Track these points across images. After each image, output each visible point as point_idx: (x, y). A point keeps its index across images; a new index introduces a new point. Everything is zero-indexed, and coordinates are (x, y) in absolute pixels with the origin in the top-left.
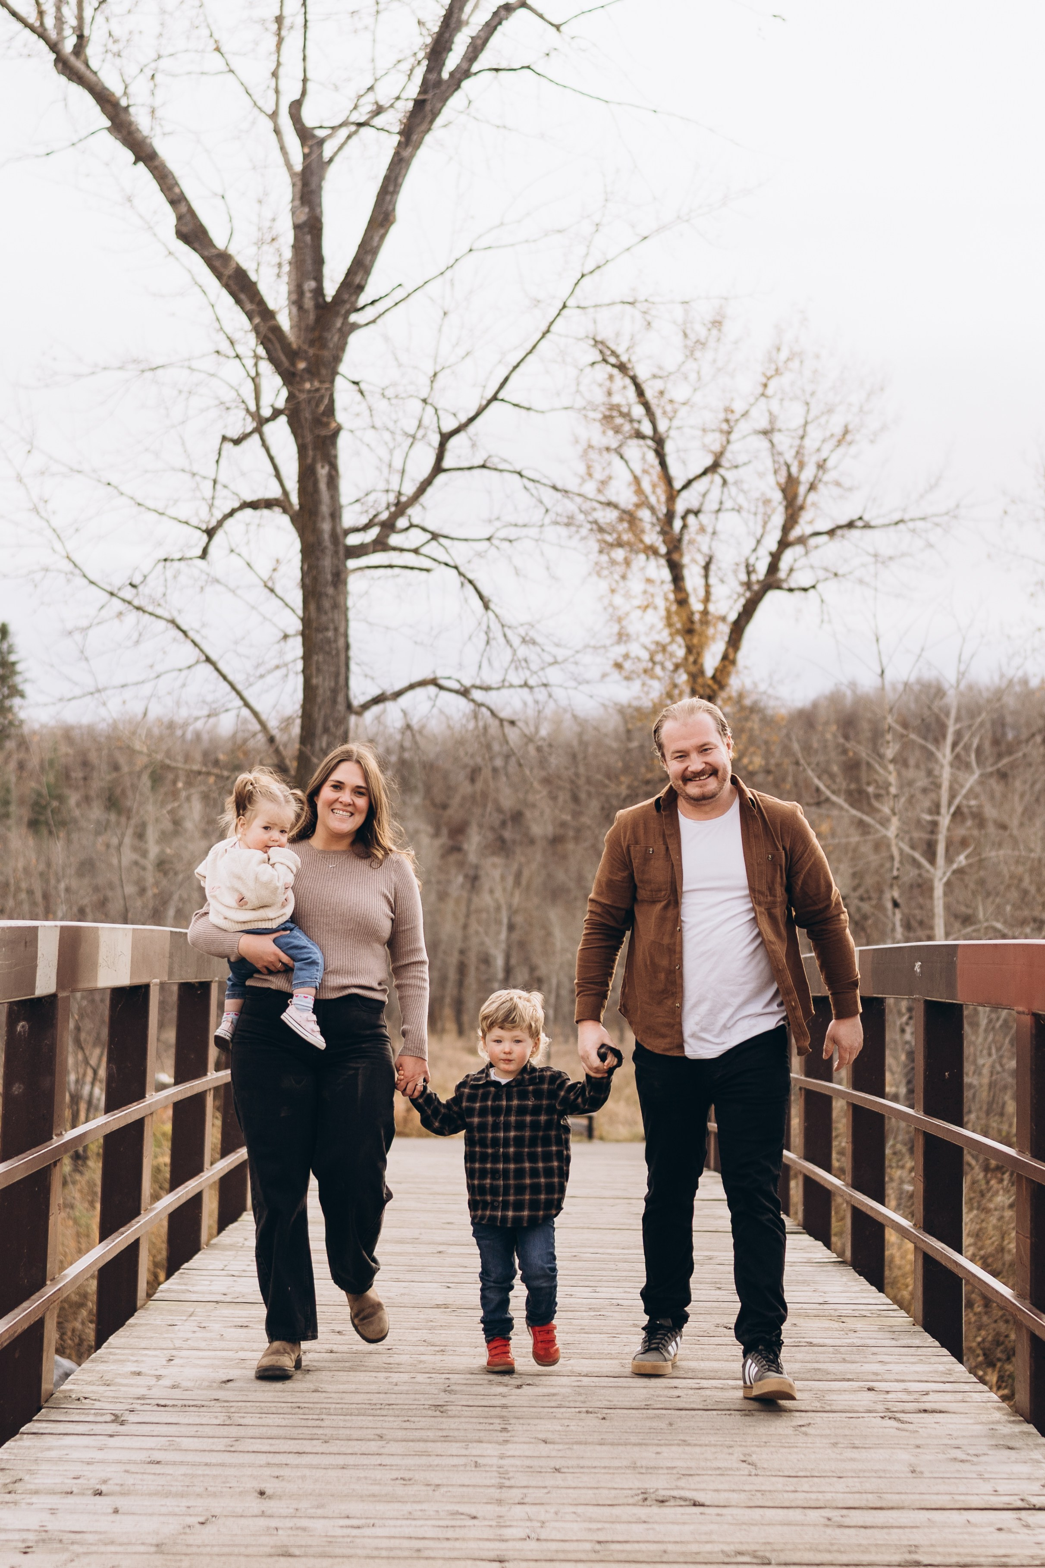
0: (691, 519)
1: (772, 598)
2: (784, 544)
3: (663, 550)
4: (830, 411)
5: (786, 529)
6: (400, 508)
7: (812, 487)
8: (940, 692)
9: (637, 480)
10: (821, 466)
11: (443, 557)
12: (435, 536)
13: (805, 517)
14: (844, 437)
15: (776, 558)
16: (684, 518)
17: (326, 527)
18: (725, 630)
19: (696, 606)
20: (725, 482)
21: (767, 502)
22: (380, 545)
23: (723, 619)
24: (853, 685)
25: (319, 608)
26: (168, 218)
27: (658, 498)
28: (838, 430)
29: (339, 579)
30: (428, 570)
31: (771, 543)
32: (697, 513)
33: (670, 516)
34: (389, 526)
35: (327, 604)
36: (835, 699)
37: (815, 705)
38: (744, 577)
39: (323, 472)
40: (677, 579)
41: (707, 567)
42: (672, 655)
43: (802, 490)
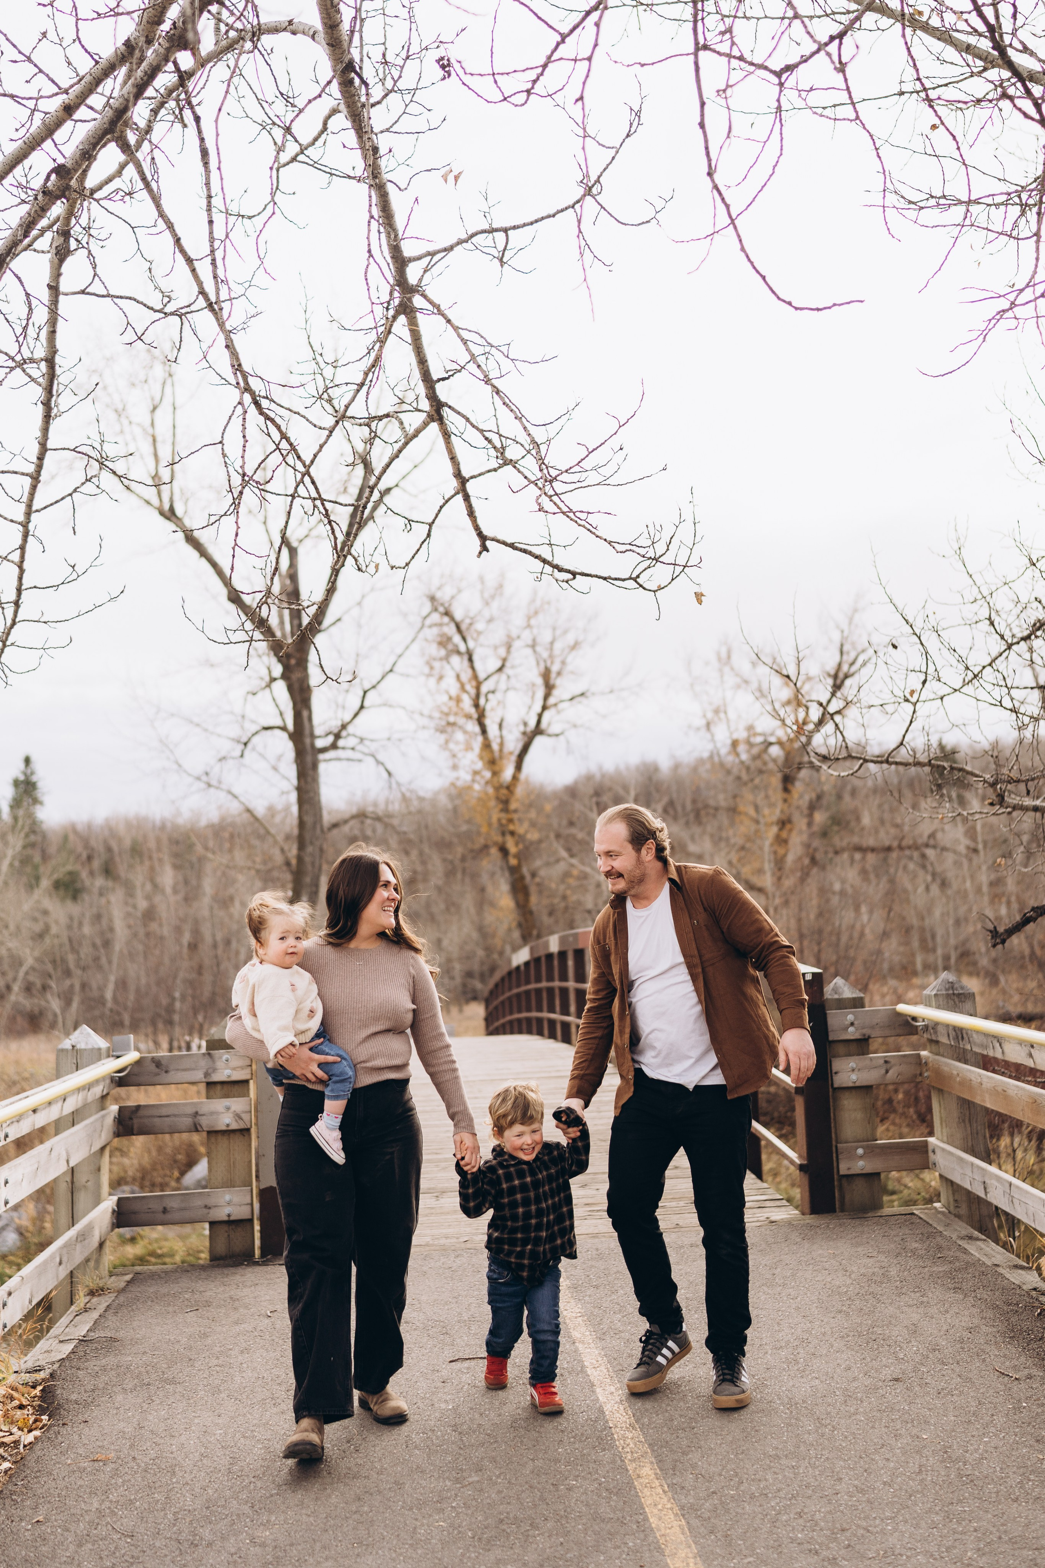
0: (490, 696)
1: (539, 741)
2: (544, 708)
3: (475, 716)
4: (565, 632)
5: (546, 697)
6: (344, 727)
7: (559, 674)
8: (656, 769)
9: (458, 677)
10: (563, 663)
11: (366, 750)
12: (362, 740)
13: (555, 692)
14: (575, 646)
15: (540, 716)
16: (486, 695)
17: (308, 741)
18: (514, 758)
19: (495, 747)
20: (509, 677)
21: (534, 685)
22: (334, 746)
23: (511, 753)
24: (600, 768)
25: (306, 782)
26: (224, 592)
27: (471, 689)
28: (572, 643)
29: (315, 766)
30: (360, 761)
31: (538, 708)
32: (493, 692)
33: (478, 696)
34: (338, 736)
35: (309, 779)
36: (589, 778)
37: (576, 783)
38: (522, 728)
39: (305, 713)
40: (484, 731)
41: (501, 726)
42: (483, 777)
43: (553, 675)
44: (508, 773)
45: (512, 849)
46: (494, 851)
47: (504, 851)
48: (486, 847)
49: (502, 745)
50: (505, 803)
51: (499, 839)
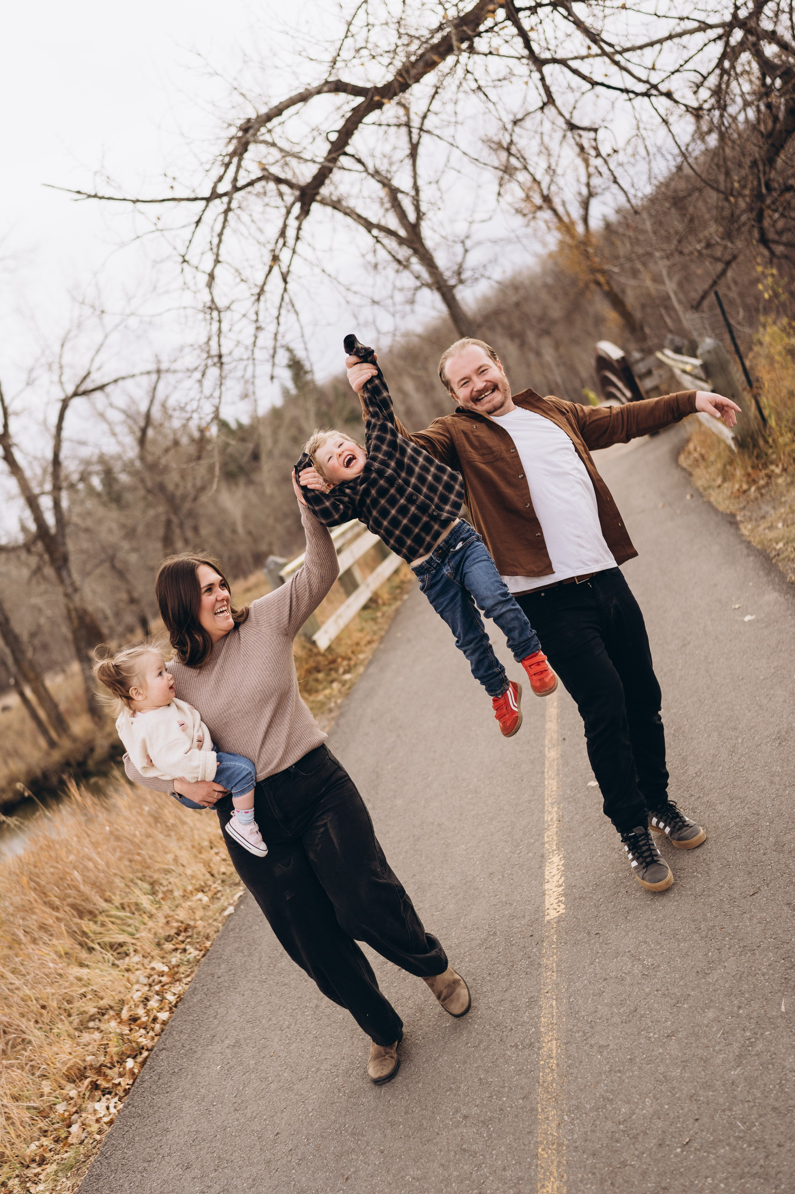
44: (580, 229)
45: (602, 279)
46: (593, 286)
47: (598, 283)
48: (587, 286)
49: (568, 214)
50: (587, 255)
51: (591, 277)
